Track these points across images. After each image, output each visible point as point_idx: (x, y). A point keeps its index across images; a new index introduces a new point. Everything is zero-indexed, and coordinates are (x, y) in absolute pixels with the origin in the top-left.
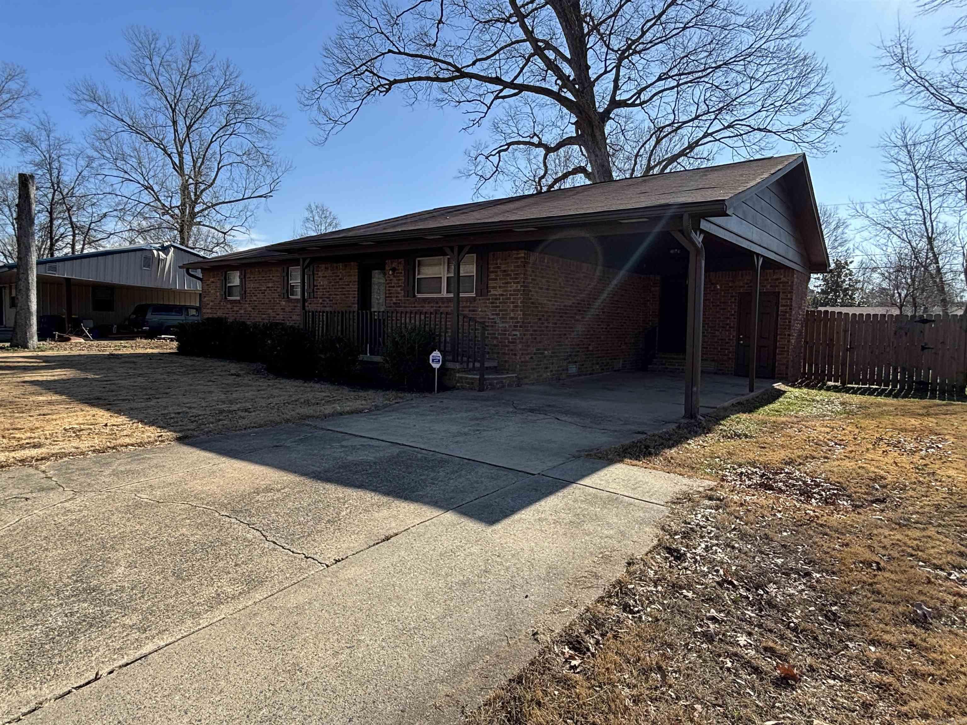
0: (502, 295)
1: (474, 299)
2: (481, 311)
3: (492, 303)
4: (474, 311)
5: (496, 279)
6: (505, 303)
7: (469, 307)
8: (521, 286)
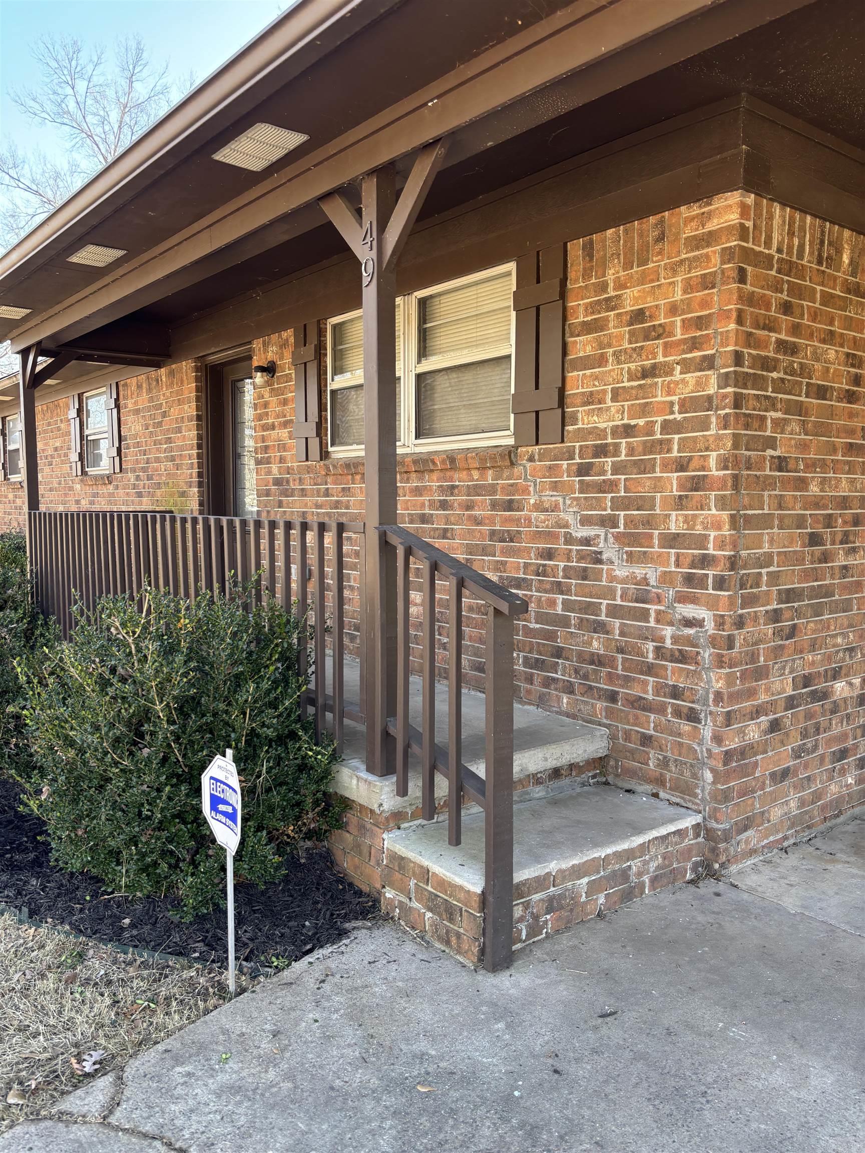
0: (628, 431)
1: (509, 456)
2: (539, 507)
3: (584, 470)
4: (510, 506)
5: (601, 360)
6: (644, 467)
7: (492, 489)
8: (725, 380)
